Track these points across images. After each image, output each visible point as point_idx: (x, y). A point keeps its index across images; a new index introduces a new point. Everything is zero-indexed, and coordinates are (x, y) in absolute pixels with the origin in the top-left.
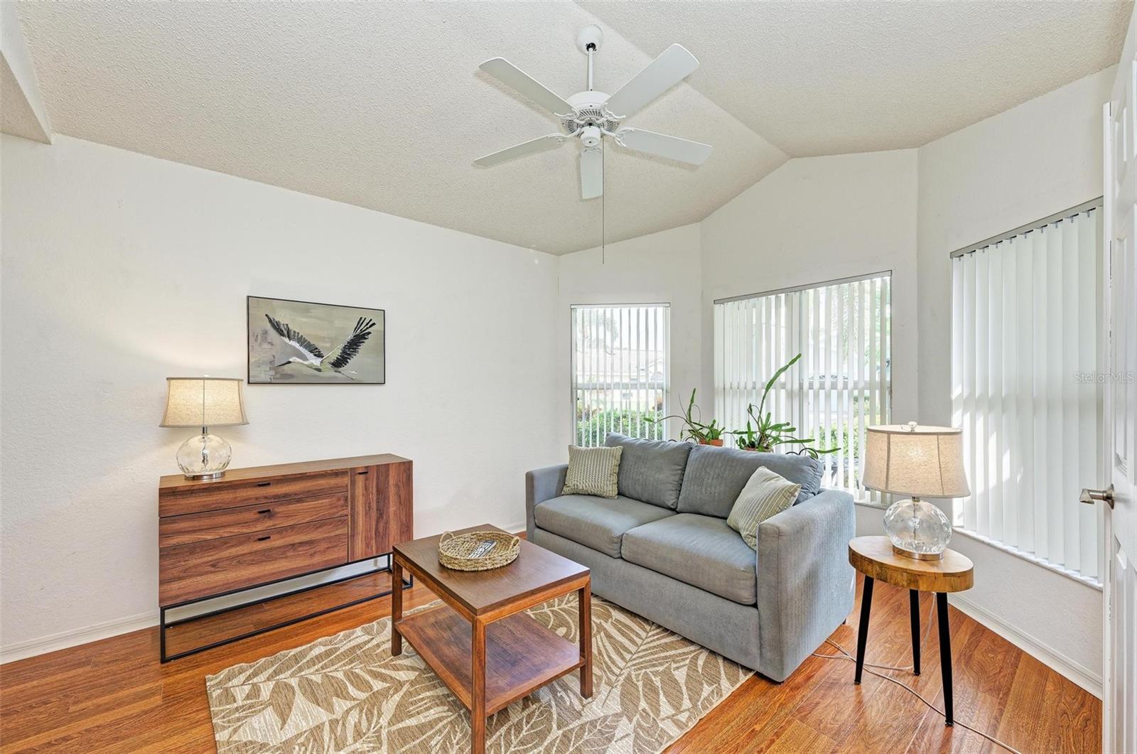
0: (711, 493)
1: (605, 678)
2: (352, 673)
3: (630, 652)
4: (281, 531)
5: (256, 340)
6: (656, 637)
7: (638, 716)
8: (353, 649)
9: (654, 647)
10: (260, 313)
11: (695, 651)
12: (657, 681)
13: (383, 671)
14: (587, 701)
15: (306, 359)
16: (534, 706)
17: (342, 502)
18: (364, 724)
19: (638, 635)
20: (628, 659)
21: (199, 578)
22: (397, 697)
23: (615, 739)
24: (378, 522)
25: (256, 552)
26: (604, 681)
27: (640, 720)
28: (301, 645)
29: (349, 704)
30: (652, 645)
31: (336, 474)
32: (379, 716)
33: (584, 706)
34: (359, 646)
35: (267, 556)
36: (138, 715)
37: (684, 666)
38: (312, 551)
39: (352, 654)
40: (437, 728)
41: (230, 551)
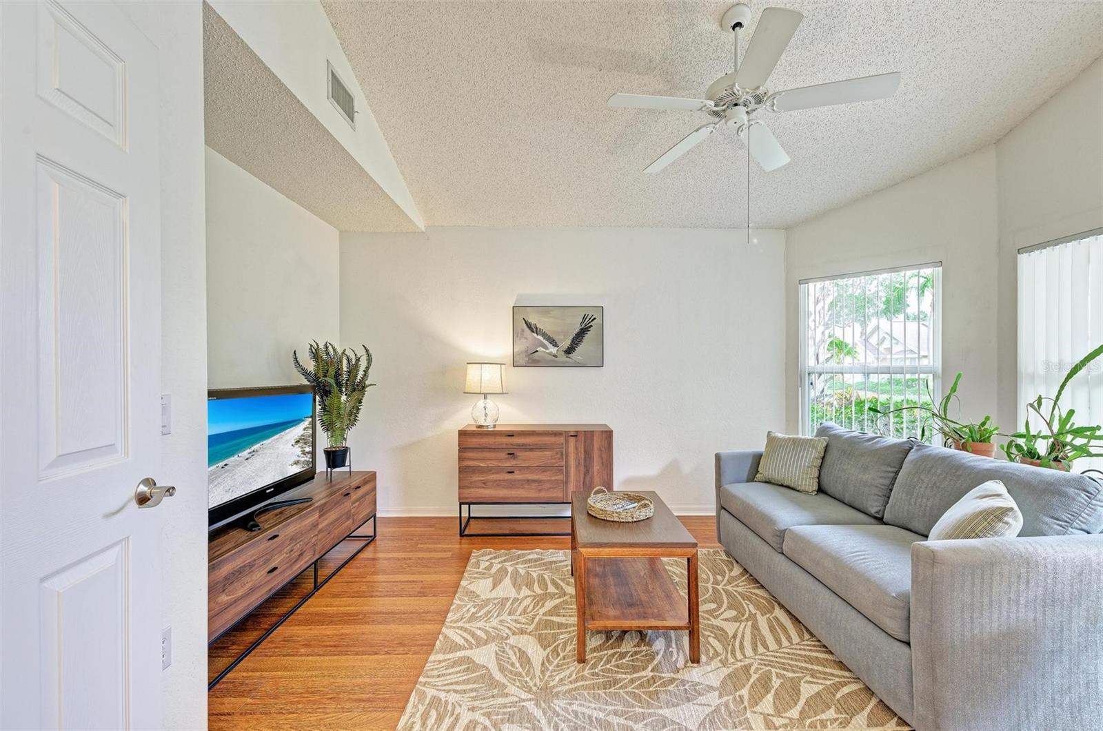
0: (921, 506)
1: (723, 656)
2: (542, 576)
3: (767, 648)
4: (522, 468)
5: (517, 336)
6: (810, 648)
7: (731, 697)
8: (551, 563)
9: (800, 655)
10: (520, 318)
11: (848, 678)
12: (776, 683)
13: (560, 582)
14: (692, 665)
15: (547, 348)
16: (644, 648)
17: (559, 456)
18: (531, 607)
19: (789, 638)
20: (760, 652)
21: (477, 490)
22: (558, 601)
23: (695, 702)
24: (585, 475)
25: (507, 480)
26: (719, 658)
27: (731, 701)
28: (526, 550)
29: (530, 593)
30: (798, 652)
31: (556, 434)
32: (541, 608)
33: (685, 667)
34: (555, 562)
35: (512, 484)
36: (439, 559)
37: (822, 684)
38: (540, 488)
39: (549, 565)
40: (569, 629)
41: (492, 476)
